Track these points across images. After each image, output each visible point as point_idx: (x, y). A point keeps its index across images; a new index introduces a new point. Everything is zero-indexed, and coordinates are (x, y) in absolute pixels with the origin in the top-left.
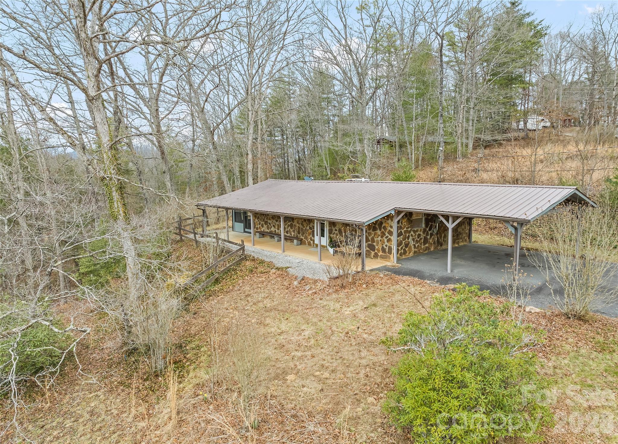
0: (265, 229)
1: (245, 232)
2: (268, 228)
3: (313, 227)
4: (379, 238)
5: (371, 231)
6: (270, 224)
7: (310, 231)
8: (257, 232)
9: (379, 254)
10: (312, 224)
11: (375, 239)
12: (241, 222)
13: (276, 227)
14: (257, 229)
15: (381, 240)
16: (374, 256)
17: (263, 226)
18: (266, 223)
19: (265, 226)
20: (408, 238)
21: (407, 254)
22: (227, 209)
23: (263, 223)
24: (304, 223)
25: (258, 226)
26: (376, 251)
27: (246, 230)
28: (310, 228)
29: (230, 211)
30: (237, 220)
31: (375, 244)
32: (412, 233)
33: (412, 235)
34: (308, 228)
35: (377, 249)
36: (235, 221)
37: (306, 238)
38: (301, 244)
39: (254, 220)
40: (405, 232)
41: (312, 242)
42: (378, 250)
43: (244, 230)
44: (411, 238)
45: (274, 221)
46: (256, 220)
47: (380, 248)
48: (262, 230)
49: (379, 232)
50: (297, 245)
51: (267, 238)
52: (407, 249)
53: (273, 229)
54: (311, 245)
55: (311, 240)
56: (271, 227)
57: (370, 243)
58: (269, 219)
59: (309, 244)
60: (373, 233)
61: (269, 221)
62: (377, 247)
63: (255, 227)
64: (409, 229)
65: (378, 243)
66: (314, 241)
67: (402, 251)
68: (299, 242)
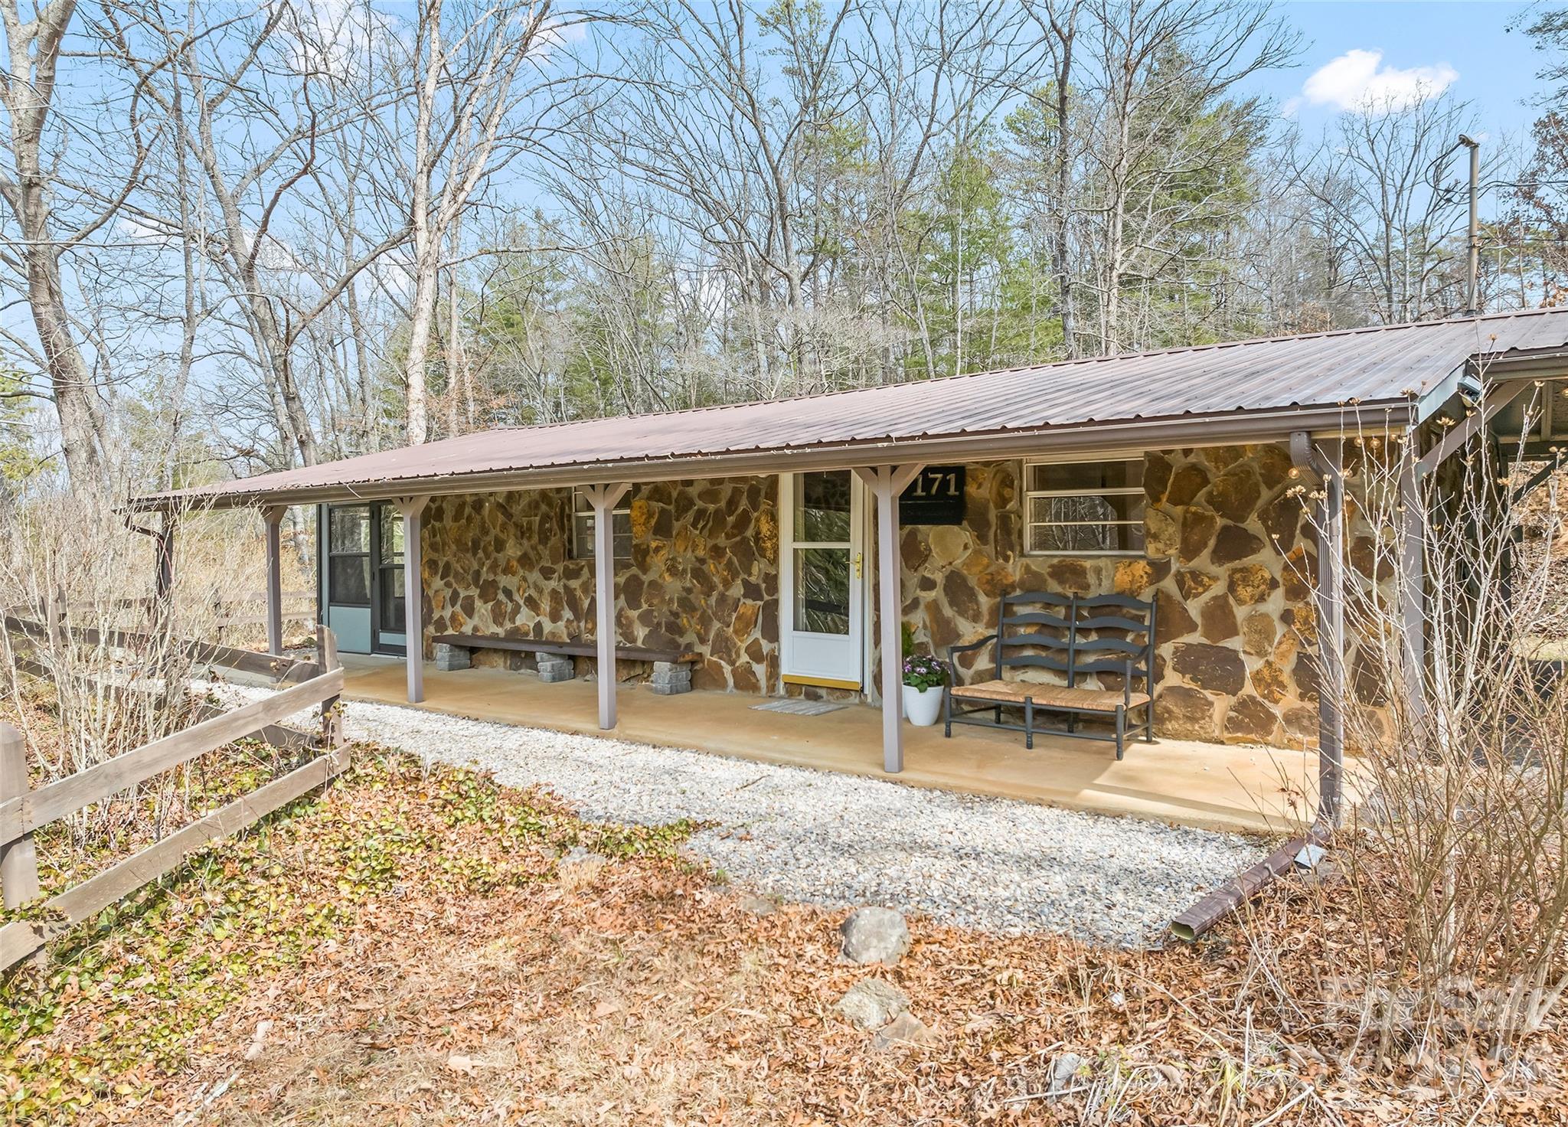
0: (481, 622)
1: (377, 647)
2: (498, 617)
3: (772, 582)
4: (1276, 602)
5: (1203, 561)
6: (508, 594)
7: (749, 605)
8: (436, 640)
9: (1277, 711)
10: (758, 568)
11: (1241, 613)
12: (358, 600)
13: (546, 606)
14: (441, 625)
15: (1287, 617)
16: (1232, 725)
17: (469, 610)
18: (488, 591)
19: (483, 609)
23: (474, 592)
24: (710, 566)
25: (447, 613)
26: (1249, 689)
27: (385, 638)
28: (752, 591)
30: (340, 590)
31: (1235, 643)
34: (737, 590)
35: (1258, 678)
36: (333, 600)
37: (724, 647)
38: (693, 685)
39: (424, 585)
41: (760, 670)
42: (1270, 682)
43: (375, 636)
45: (535, 576)
46: (438, 583)
47: (1287, 667)
48: (467, 629)
49: (1267, 561)
50: (675, 691)
51: (496, 668)
53: (525, 619)
54: (755, 687)
55: (756, 655)
56: (516, 610)
57: (1196, 638)
58: (508, 570)
59: (745, 682)
60: (1222, 571)
61: (504, 581)
62: (1252, 665)
63: (426, 621)
65: (1262, 631)
66: (774, 662)
68: (684, 674)
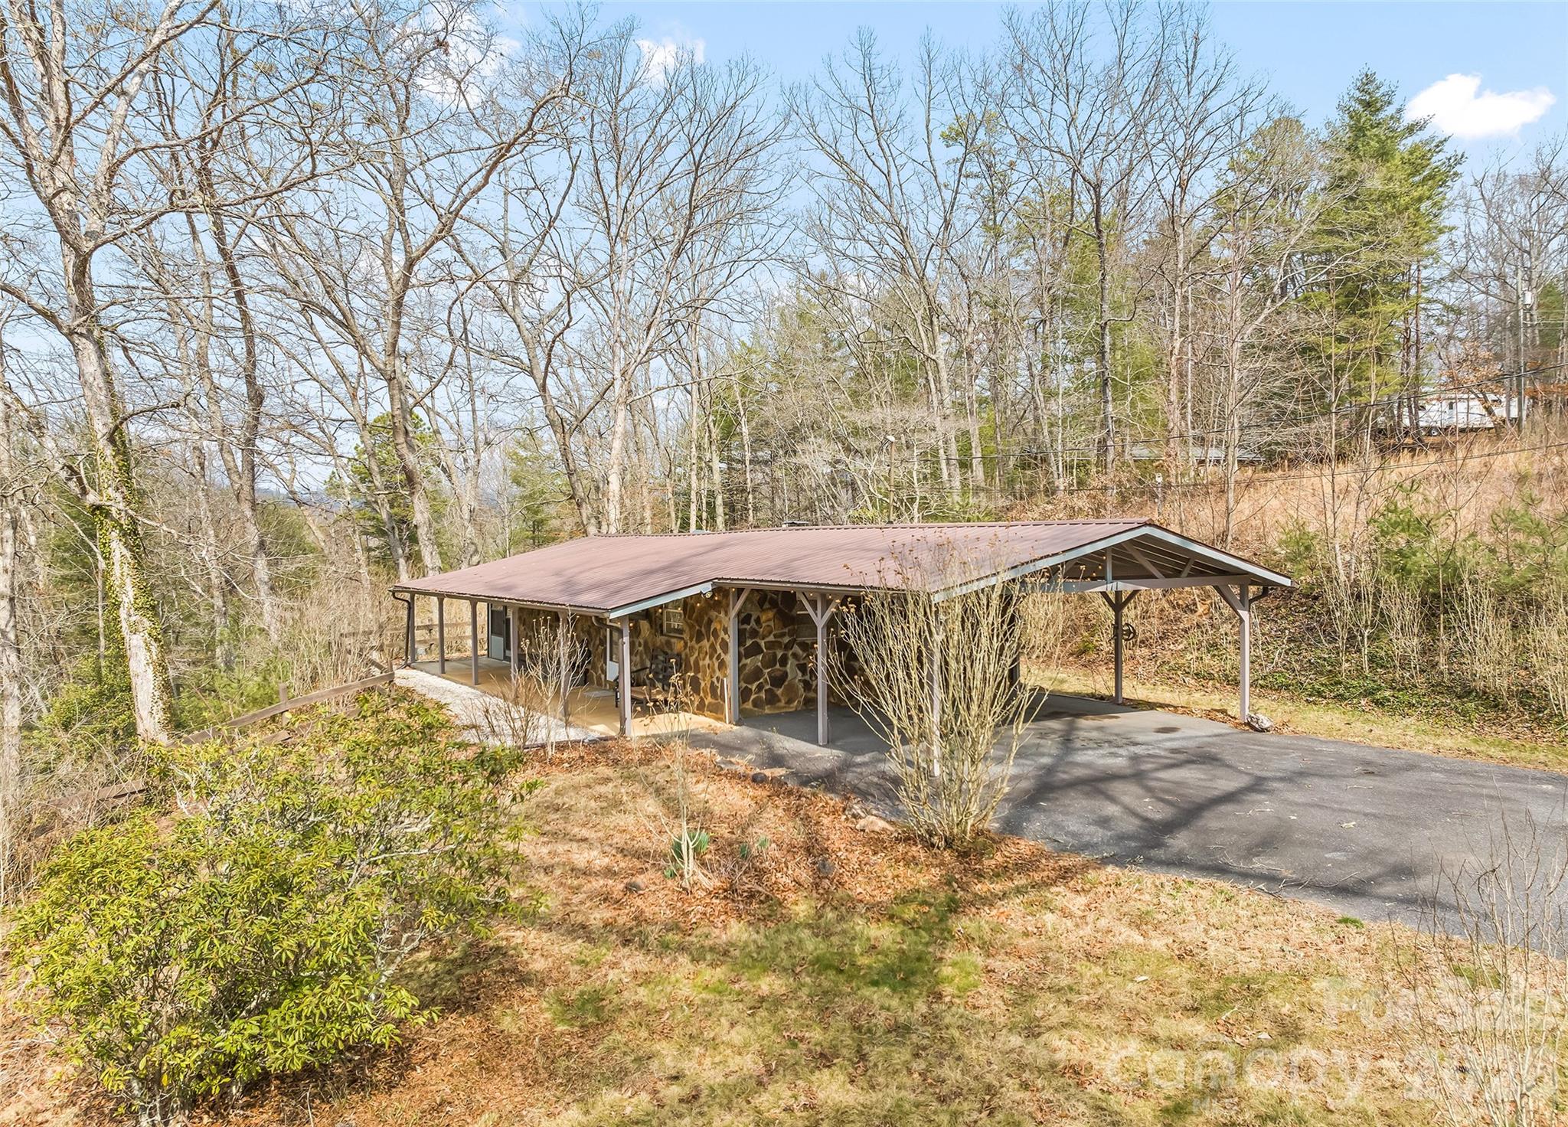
1: (505, 657)
4: (707, 661)
11: (701, 664)
12: (499, 634)
15: (709, 666)
20: (784, 661)
21: (782, 704)
22: (474, 600)
26: (702, 694)
29: (482, 607)
30: (495, 629)
31: (700, 676)
32: (797, 649)
33: (795, 655)
35: (703, 690)
40: (771, 645)
42: (706, 692)
43: (504, 652)
44: (791, 662)
47: (709, 686)
49: (706, 644)
52: (779, 692)
62: (703, 684)
64: (786, 639)
65: (705, 673)
67: (763, 695)
